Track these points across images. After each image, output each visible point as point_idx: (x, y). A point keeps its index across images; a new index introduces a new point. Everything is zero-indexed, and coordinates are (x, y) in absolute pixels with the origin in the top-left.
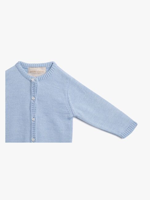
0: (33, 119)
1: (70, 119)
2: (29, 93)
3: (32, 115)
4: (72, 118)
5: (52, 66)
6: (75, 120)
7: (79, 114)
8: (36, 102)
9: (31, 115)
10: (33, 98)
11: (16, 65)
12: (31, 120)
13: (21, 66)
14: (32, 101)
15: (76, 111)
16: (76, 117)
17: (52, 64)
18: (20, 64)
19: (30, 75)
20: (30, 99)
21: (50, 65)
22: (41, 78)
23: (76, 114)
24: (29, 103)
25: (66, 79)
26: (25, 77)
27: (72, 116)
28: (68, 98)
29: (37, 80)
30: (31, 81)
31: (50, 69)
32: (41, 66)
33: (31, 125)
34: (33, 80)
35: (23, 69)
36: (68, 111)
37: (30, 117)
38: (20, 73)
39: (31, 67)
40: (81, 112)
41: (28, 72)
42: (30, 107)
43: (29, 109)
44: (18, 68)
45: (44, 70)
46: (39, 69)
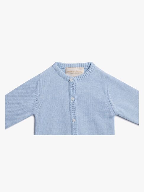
0: (74, 120)
1: (111, 117)
2: (68, 94)
3: (73, 116)
4: (114, 116)
5: (90, 66)
6: (116, 118)
7: (121, 112)
8: (76, 102)
9: (71, 116)
10: (73, 99)
11: (52, 66)
12: (71, 121)
13: (58, 66)
14: (72, 101)
15: (118, 110)
16: (118, 115)
17: (90, 64)
18: (57, 65)
19: (67, 74)
20: (69, 99)
21: (88, 66)
22: (80, 78)
23: (118, 113)
24: (69, 104)
25: (105, 78)
26: (63, 78)
27: (113, 114)
28: (108, 96)
29: (76, 80)
30: (69, 81)
31: (89, 69)
32: (79, 66)
33: (72, 126)
34: (71, 80)
35: (61, 70)
36: (109, 110)
37: (71, 118)
38: (57, 74)
39: (69, 67)
40: (122, 110)
41: (65, 72)
42: (70, 107)
43: (68, 110)
44: (55, 69)
45: (82, 70)
46: (76, 69)
